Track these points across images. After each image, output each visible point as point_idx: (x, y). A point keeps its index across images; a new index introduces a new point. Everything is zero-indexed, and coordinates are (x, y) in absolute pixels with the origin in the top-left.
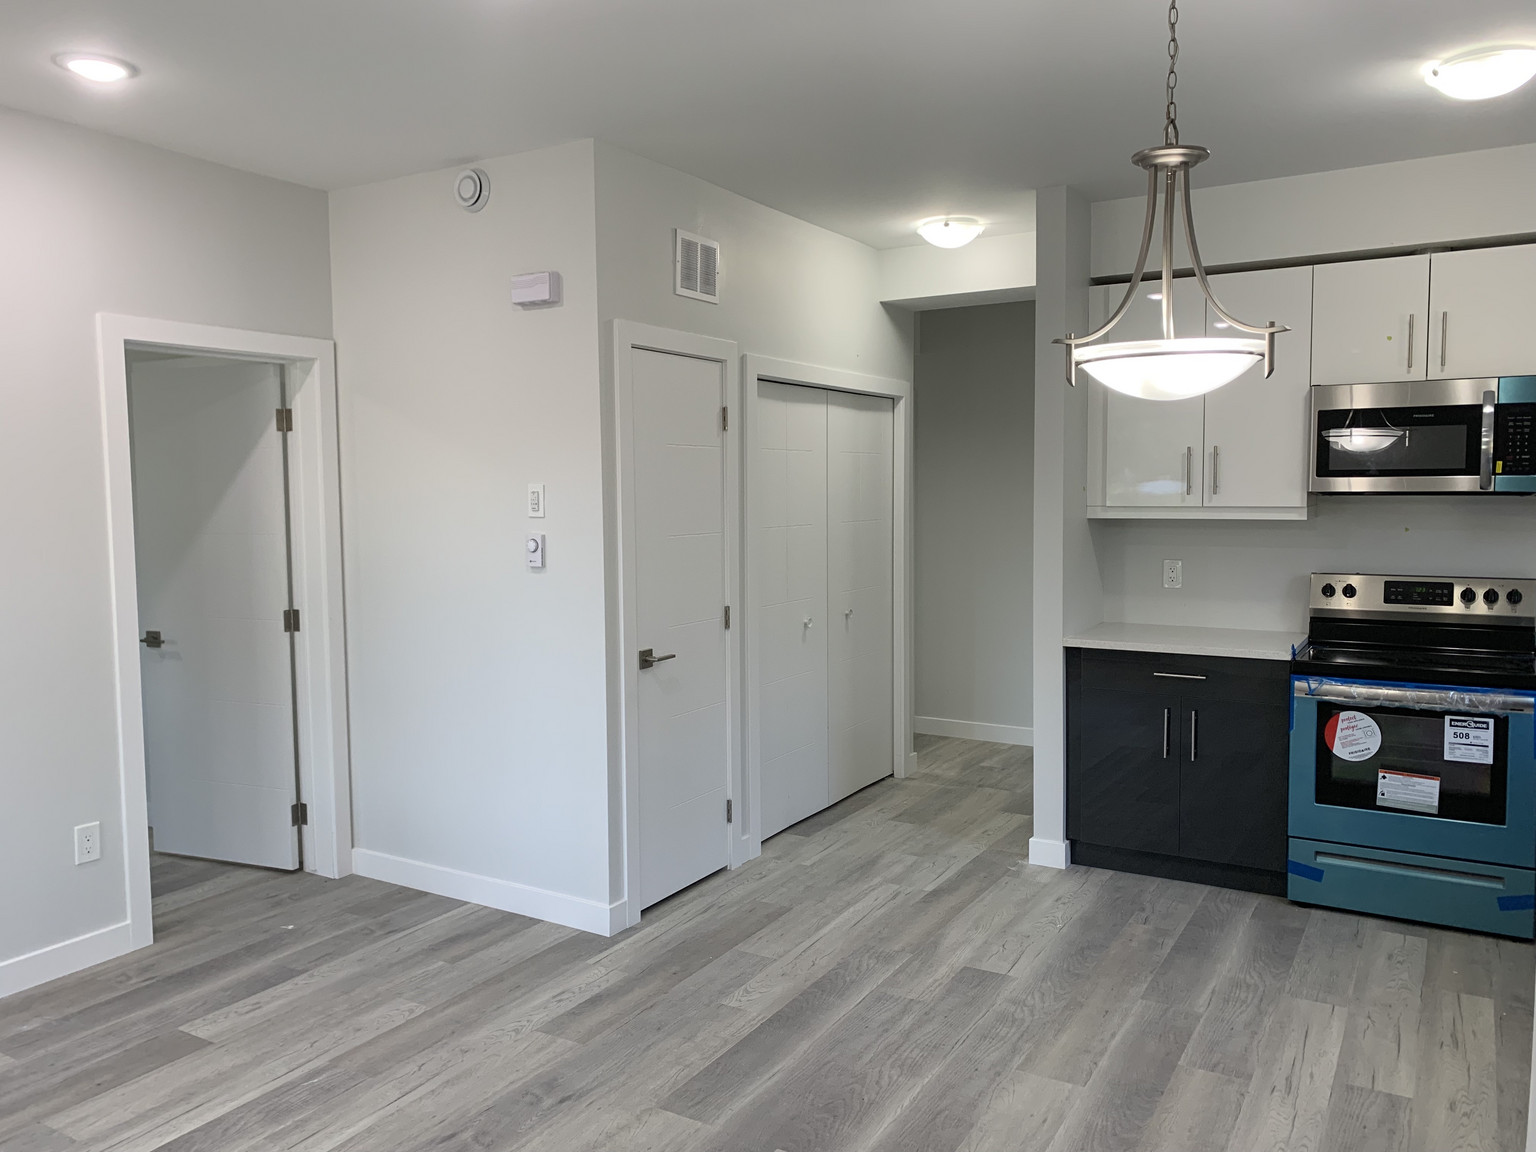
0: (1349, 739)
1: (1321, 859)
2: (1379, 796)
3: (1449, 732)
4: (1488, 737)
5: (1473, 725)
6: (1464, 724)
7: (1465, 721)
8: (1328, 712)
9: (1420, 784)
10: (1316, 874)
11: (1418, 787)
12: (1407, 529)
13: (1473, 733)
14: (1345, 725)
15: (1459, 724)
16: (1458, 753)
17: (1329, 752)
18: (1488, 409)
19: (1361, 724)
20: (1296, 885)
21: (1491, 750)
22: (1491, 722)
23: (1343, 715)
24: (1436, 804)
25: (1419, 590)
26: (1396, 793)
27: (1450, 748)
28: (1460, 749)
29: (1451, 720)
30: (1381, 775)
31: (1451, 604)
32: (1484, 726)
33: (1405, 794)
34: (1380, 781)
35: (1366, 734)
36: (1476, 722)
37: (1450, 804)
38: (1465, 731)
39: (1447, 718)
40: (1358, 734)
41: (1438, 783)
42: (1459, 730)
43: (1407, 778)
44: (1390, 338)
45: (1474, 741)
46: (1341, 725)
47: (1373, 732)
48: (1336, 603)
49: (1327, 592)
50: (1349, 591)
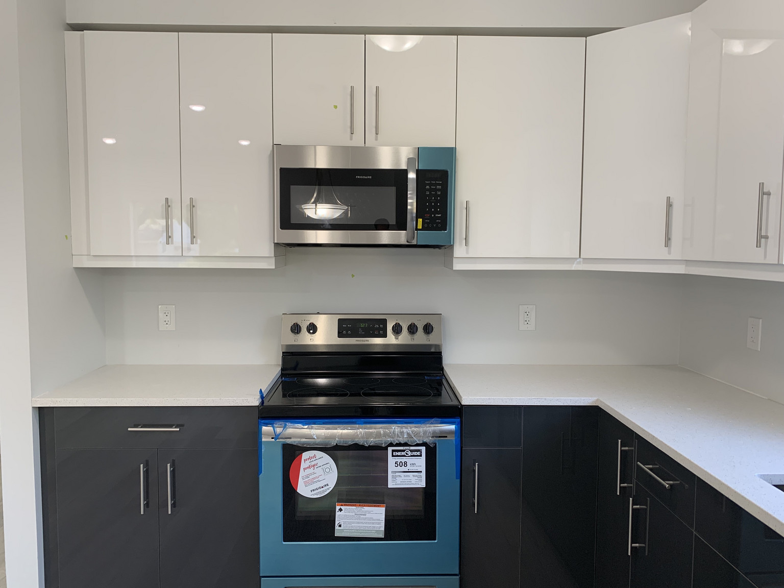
0: (311, 477)
2: (337, 527)
3: (391, 461)
4: (420, 463)
5: (410, 453)
6: (403, 453)
7: (404, 451)
8: (292, 452)
9: (369, 512)
11: (368, 516)
12: (353, 276)
13: (410, 460)
14: (307, 464)
15: (399, 454)
16: (399, 480)
17: (294, 491)
18: (412, 175)
19: (320, 462)
21: (423, 474)
22: (423, 449)
23: (305, 455)
24: (383, 529)
25: (362, 325)
26: (350, 523)
27: (393, 477)
28: (400, 476)
29: (393, 451)
30: (338, 508)
31: (385, 336)
32: (418, 453)
33: (358, 523)
34: (338, 514)
35: (324, 471)
36: (411, 451)
37: (395, 530)
38: (403, 460)
39: (390, 449)
40: (319, 471)
41: (384, 509)
42: (399, 460)
43: (360, 508)
44: (336, 107)
45: (409, 468)
46: (303, 465)
47: (330, 469)
48: (303, 338)
49: (295, 329)
50: (312, 329)
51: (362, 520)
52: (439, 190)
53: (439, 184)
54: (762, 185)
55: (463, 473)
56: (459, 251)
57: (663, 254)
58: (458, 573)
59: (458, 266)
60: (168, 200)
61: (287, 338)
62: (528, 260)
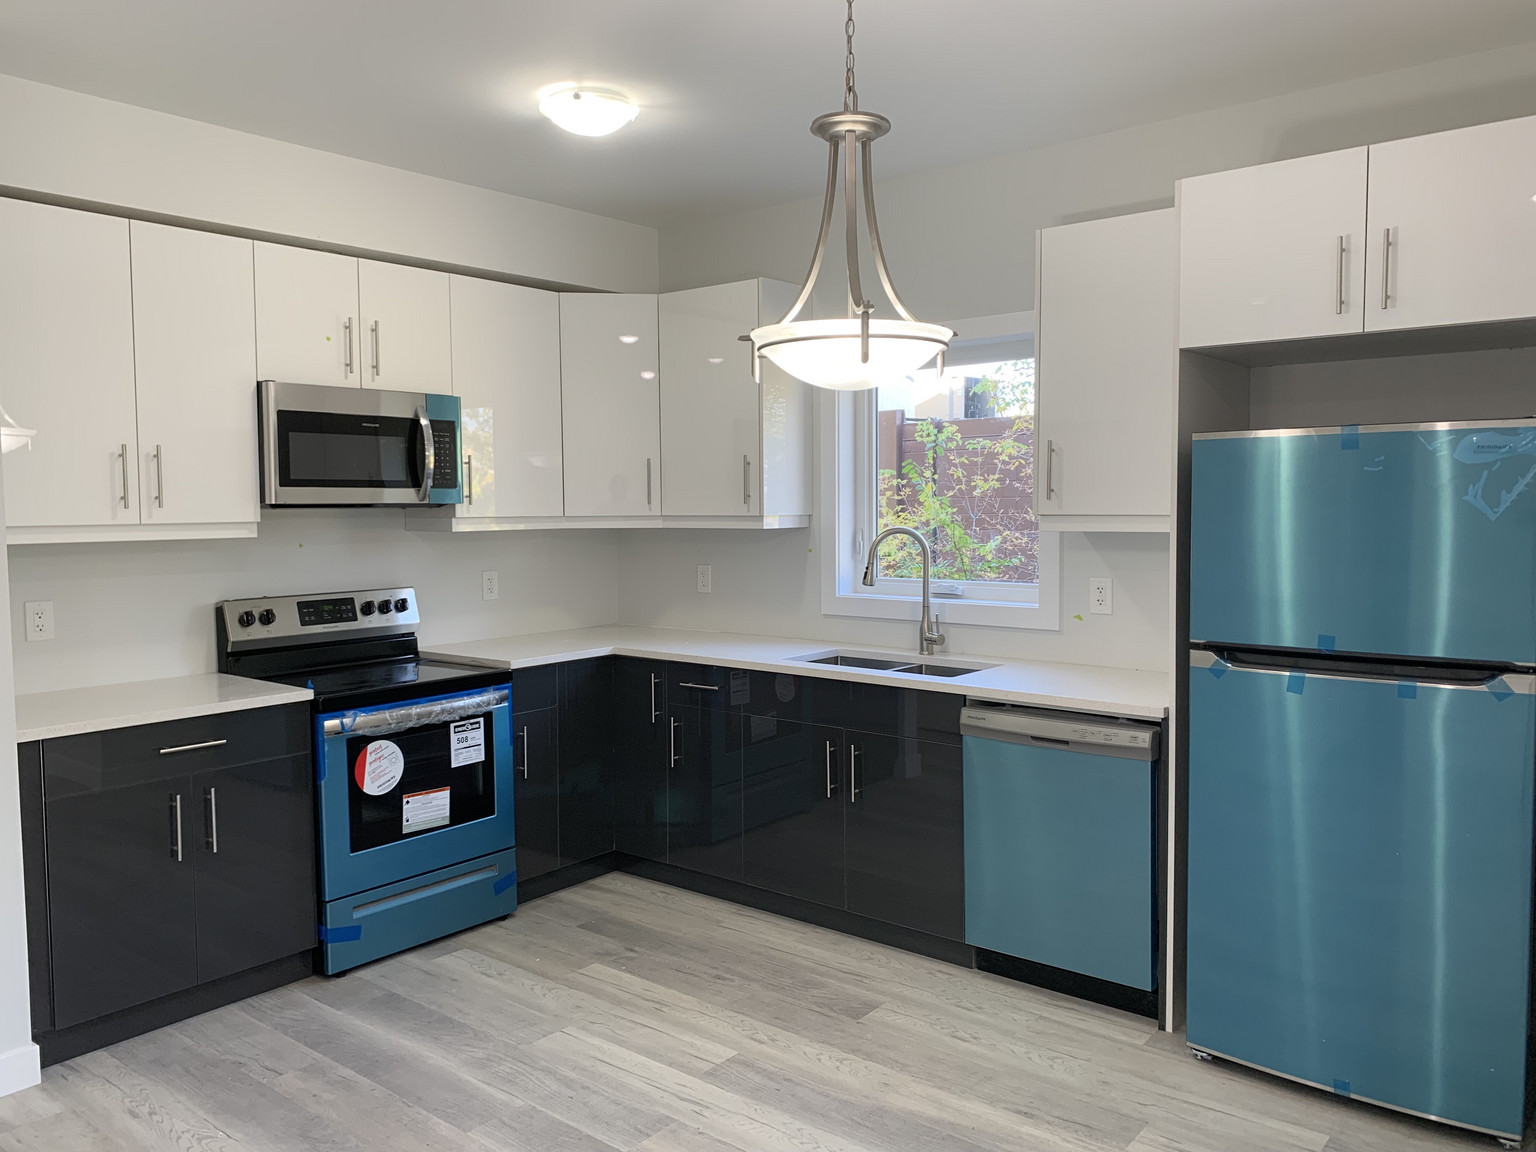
0: (378, 771)
1: (357, 915)
2: (405, 823)
3: (454, 737)
4: (478, 736)
5: (470, 727)
6: (464, 728)
7: (464, 725)
8: (357, 745)
9: (434, 799)
10: (352, 933)
11: (434, 803)
12: (301, 546)
13: (470, 734)
14: (374, 756)
15: (460, 729)
16: (461, 757)
17: (360, 791)
18: (424, 422)
19: (386, 753)
20: (336, 954)
21: (483, 747)
22: (481, 720)
23: (371, 747)
24: (448, 814)
25: (326, 608)
26: (417, 815)
27: (457, 755)
28: (462, 753)
29: (455, 727)
30: (405, 801)
31: (356, 619)
32: (477, 726)
33: (425, 813)
34: (405, 807)
35: (391, 761)
36: (471, 724)
38: (463, 735)
39: (452, 725)
40: (385, 763)
41: (448, 792)
42: (461, 735)
43: (426, 796)
44: (328, 339)
45: (471, 743)
46: (369, 759)
47: (397, 758)
48: (258, 632)
49: (246, 620)
50: (267, 618)
51: (428, 809)
52: (447, 442)
53: (447, 436)
54: (745, 456)
55: (516, 740)
56: (461, 510)
57: (643, 508)
58: (513, 843)
59: (459, 527)
60: (124, 447)
61: (237, 634)
62: (498, 519)
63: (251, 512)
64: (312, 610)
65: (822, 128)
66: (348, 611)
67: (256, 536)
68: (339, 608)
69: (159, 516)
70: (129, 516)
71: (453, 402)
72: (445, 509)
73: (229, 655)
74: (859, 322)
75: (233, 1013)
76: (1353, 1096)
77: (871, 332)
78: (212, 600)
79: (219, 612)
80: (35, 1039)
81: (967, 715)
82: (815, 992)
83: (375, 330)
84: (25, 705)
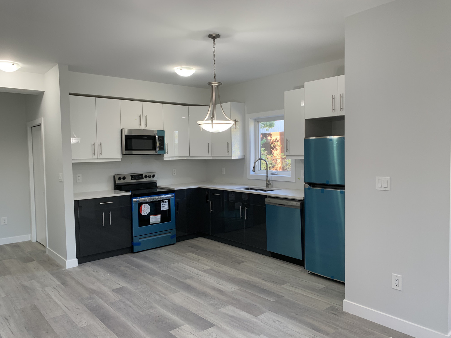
0: (144, 210)
1: (140, 240)
2: (150, 222)
3: (161, 204)
4: (167, 204)
8: (140, 204)
9: (157, 217)
10: (139, 244)
13: (165, 203)
16: (163, 208)
17: (141, 214)
18: (156, 136)
19: (146, 206)
20: (135, 248)
21: (168, 206)
22: (168, 200)
23: (143, 205)
24: (160, 220)
25: (137, 176)
26: (153, 220)
30: (151, 217)
31: (143, 179)
32: (167, 202)
34: (151, 218)
36: (165, 201)
37: (162, 220)
38: (164, 203)
39: (161, 201)
40: (146, 208)
41: (160, 216)
42: (163, 204)
43: (155, 216)
44: (136, 119)
46: (143, 207)
47: (149, 208)
48: (122, 181)
49: (120, 179)
50: (124, 178)
51: (156, 219)
52: (162, 141)
53: (162, 139)
54: (228, 142)
55: (176, 206)
56: (165, 155)
57: (207, 155)
58: (175, 228)
59: (165, 159)
60: (94, 143)
61: (118, 181)
62: (179, 157)
63: (119, 156)
64: (133, 177)
65: (210, 84)
66: (141, 177)
67: (121, 161)
68: (140, 176)
69: (101, 157)
70: (95, 157)
71: (163, 132)
72: (162, 155)
73: (116, 186)
74: (211, 121)
75: (114, 258)
76: (334, 279)
77: (213, 123)
78: (113, 174)
79: (114, 177)
80: (77, 258)
81: (267, 200)
82: (233, 259)
83: (146, 117)
84: (75, 195)
